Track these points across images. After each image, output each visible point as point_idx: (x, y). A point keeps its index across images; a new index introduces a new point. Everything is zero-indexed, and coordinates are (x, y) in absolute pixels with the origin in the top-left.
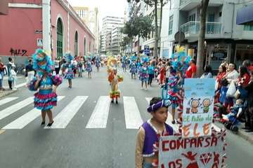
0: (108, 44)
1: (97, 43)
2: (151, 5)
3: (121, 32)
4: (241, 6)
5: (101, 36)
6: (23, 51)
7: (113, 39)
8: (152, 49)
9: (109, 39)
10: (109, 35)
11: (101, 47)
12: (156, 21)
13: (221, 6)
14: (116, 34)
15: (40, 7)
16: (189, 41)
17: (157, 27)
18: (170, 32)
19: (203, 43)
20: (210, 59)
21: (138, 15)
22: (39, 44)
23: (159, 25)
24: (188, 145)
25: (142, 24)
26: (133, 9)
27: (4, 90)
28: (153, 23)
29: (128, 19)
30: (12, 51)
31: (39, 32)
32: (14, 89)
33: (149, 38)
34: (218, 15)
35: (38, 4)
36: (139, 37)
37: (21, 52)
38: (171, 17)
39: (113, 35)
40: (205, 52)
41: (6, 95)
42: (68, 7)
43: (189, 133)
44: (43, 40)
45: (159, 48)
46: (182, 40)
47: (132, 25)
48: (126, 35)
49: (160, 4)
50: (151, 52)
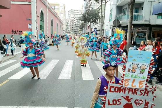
0: (71, 27)
1: (65, 27)
2: (98, 3)
3: (80, 19)
4: (156, 3)
5: (67, 22)
6: (20, 31)
7: (74, 24)
8: (99, 31)
9: (72, 24)
10: (72, 22)
11: (67, 29)
12: (102, 13)
13: (143, 3)
14: (76, 21)
15: (30, 4)
16: (122, 26)
17: (102, 16)
18: (110, 20)
19: (131, 27)
20: (135, 37)
21: (91, 9)
22: (29, 27)
23: (103, 15)
24: (127, 92)
25: (93, 15)
26: (87, 5)
27: (8, 55)
28: (100, 14)
29: (84, 12)
30: (13, 31)
31: (30, 19)
32: (14, 55)
33: (97, 23)
34: (141, 8)
35: (29, 2)
36: (91, 23)
37: (18, 32)
38: (111, 10)
39: (74, 22)
40: (132, 33)
41: (10, 59)
42: (47, 3)
43: (128, 84)
44: (32, 25)
45: (103, 30)
46: (118, 25)
47: (86, 15)
48: (83, 22)
49: (104, 2)
50: (98, 32)
